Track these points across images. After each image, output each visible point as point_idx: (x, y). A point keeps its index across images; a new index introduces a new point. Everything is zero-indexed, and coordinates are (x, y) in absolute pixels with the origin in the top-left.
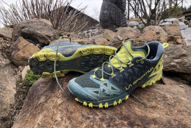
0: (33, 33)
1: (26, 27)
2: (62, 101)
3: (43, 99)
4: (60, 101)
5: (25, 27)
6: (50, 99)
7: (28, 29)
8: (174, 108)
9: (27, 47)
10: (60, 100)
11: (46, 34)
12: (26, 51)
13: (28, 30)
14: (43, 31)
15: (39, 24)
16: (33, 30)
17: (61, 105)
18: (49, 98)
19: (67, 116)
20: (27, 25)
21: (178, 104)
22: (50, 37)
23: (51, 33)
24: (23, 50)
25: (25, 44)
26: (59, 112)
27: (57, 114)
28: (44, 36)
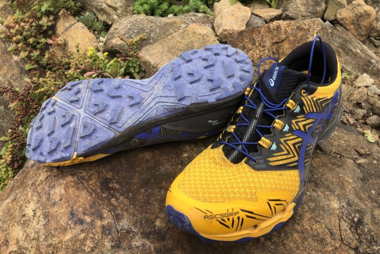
4: (45, 173)
11: (109, 2)
19: (43, 209)
24: (65, 38)
25: (67, 25)
26: (35, 198)
27: (32, 200)
28: (103, 7)
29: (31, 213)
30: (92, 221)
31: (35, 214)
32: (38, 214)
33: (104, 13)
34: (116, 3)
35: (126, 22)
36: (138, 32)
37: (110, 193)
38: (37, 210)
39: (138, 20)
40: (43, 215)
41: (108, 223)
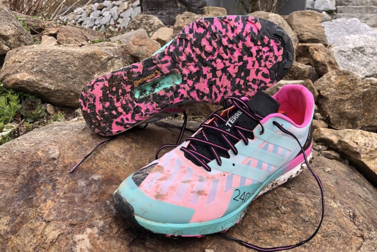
2: (58, 232)
3: (6, 225)
6: (24, 226)
10: (53, 230)
17: (57, 243)
18: (21, 223)
22: (5, 38)
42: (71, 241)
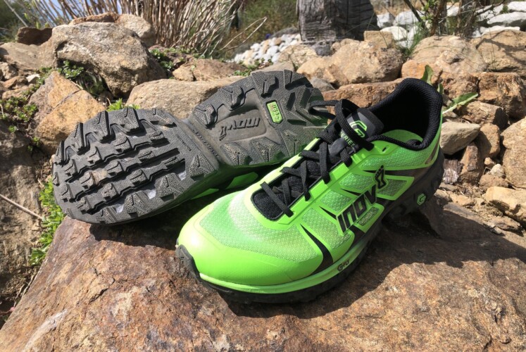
0: (88, 61)
1: (70, 44)
2: (103, 287)
3: (66, 273)
4: (98, 286)
5: (66, 42)
6: (78, 276)
7: (75, 49)
8: (436, 322)
9: (72, 102)
10: (99, 284)
11: (124, 64)
12: (68, 113)
13: (75, 53)
14: (115, 55)
15: (107, 32)
16: (88, 51)
17: (99, 299)
18: (78, 272)
19: (105, 335)
20: (72, 37)
21: (449, 309)
22: (132, 73)
23: (138, 61)
24: (61, 111)
25: (65, 94)
26: (89, 322)
27: (84, 324)
28: (116, 70)
29: (87, 342)
30: (179, 343)
31: (94, 343)
32: (98, 343)
33: (117, 78)
34: (134, 65)
35: (153, 88)
36: (171, 101)
37: (193, 304)
38: (96, 337)
39: (170, 86)
40: (107, 343)
41: (203, 343)
42: (113, 299)
